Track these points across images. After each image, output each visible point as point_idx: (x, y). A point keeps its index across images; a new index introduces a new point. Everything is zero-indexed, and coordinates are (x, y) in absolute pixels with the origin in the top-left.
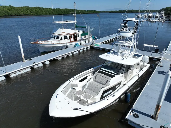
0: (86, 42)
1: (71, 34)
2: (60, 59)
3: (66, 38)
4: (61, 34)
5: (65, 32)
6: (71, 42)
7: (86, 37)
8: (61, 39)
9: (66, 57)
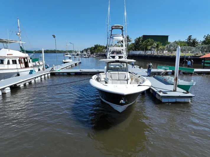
0: (39, 70)
1: (21, 58)
2: (22, 85)
3: (14, 62)
4: (7, 56)
5: (12, 55)
6: (21, 68)
7: (39, 64)
8: (8, 63)
9: (28, 83)
